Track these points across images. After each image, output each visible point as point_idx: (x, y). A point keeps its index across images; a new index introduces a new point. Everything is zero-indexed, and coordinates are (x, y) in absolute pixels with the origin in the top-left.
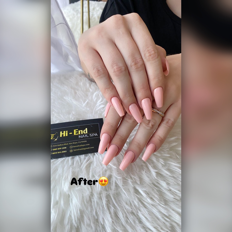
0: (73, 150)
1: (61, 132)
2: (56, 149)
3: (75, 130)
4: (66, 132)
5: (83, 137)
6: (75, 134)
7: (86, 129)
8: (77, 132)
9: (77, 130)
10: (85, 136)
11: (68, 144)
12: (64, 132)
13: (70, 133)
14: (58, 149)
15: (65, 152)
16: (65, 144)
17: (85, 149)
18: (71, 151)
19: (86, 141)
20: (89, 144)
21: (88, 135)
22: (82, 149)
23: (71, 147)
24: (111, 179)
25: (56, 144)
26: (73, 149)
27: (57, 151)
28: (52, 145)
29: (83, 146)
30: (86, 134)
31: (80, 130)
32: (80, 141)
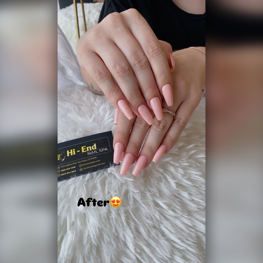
0: (83, 169)
1: (68, 151)
2: (64, 170)
3: (82, 148)
4: (73, 151)
5: (92, 153)
6: (83, 151)
7: (95, 144)
8: (85, 149)
9: (85, 146)
10: (94, 152)
11: (77, 162)
12: (71, 150)
13: (78, 151)
14: (67, 169)
15: (74, 171)
16: (73, 164)
17: (95, 166)
18: (81, 170)
19: (96, 158)
20: (99, 161)
21: (97, 150)
22: (93, 166)
23: (80, 166)
24: (128, 194)
25: (64, 165)
26: (83, 167)
27: (66, 171)
28: (60, 166)
29: (93, 162)
30: (95, 150)
31: (88, 147)
32: (89, 158)
